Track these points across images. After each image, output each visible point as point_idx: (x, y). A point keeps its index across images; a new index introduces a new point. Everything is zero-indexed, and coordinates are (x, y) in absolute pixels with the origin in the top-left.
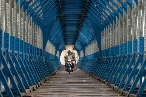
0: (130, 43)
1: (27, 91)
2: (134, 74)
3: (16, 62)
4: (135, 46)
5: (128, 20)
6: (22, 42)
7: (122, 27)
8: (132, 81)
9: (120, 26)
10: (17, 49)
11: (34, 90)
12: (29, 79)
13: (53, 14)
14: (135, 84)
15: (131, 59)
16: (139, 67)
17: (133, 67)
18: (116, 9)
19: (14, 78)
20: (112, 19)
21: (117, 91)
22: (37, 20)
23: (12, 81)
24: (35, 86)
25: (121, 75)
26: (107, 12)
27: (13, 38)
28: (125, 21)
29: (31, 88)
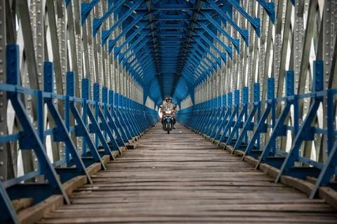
0: (220, 98)
1: (130, 141)
2: (223, 126)
3: (120, 116)
4: (225, 100)
5: (218, 77)
6: (125, 98)
7: (212, 84)
8: (222, 132)
9: (210, 83)
10: (121, 105)
11: (136, 140)
12: (131, 131)
13: (152, 74)
14: (225, 134)
15: (221, 112)
16: (228, 119)
17: (222, 119)
18: (207, 68)
19: (119, 130)
20: (203, 77)
21: (209, 140)
22: (138, 79)
23: (117, 133)
24: (137, 137)
25: (212, 126)
26: (199, 71)
27: (116, 95)
28: (215, 78)
29: (133, 138)
